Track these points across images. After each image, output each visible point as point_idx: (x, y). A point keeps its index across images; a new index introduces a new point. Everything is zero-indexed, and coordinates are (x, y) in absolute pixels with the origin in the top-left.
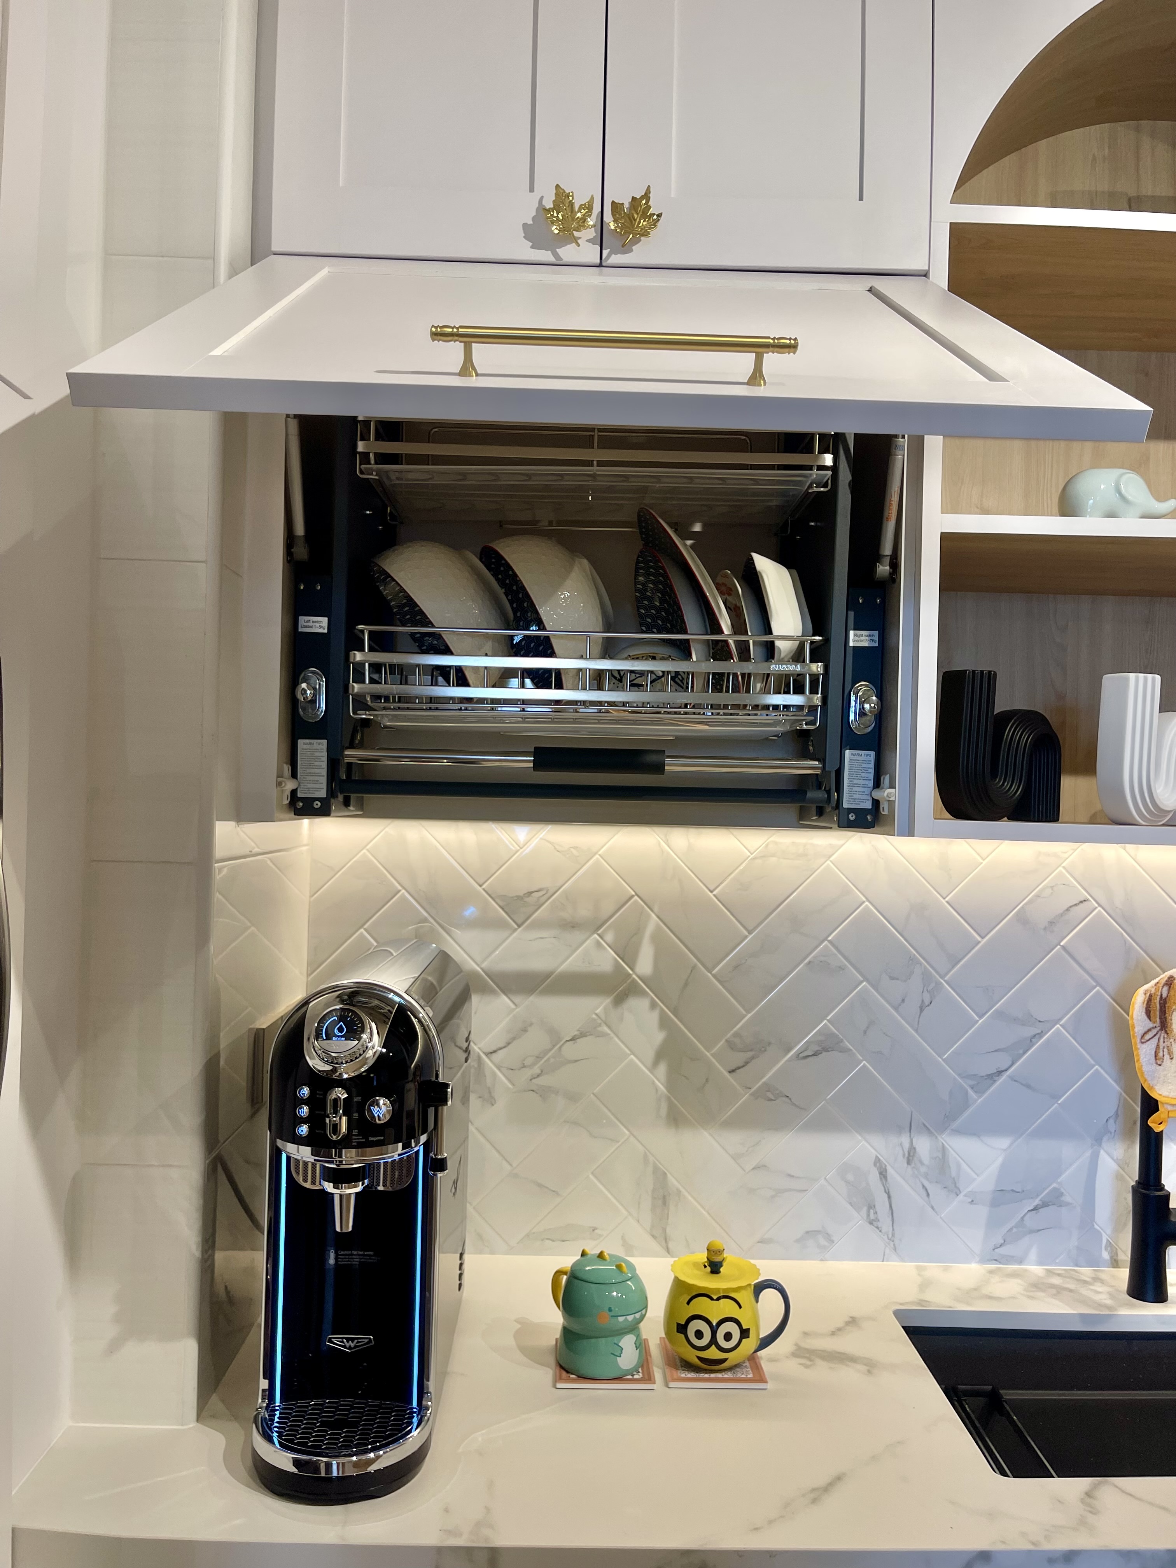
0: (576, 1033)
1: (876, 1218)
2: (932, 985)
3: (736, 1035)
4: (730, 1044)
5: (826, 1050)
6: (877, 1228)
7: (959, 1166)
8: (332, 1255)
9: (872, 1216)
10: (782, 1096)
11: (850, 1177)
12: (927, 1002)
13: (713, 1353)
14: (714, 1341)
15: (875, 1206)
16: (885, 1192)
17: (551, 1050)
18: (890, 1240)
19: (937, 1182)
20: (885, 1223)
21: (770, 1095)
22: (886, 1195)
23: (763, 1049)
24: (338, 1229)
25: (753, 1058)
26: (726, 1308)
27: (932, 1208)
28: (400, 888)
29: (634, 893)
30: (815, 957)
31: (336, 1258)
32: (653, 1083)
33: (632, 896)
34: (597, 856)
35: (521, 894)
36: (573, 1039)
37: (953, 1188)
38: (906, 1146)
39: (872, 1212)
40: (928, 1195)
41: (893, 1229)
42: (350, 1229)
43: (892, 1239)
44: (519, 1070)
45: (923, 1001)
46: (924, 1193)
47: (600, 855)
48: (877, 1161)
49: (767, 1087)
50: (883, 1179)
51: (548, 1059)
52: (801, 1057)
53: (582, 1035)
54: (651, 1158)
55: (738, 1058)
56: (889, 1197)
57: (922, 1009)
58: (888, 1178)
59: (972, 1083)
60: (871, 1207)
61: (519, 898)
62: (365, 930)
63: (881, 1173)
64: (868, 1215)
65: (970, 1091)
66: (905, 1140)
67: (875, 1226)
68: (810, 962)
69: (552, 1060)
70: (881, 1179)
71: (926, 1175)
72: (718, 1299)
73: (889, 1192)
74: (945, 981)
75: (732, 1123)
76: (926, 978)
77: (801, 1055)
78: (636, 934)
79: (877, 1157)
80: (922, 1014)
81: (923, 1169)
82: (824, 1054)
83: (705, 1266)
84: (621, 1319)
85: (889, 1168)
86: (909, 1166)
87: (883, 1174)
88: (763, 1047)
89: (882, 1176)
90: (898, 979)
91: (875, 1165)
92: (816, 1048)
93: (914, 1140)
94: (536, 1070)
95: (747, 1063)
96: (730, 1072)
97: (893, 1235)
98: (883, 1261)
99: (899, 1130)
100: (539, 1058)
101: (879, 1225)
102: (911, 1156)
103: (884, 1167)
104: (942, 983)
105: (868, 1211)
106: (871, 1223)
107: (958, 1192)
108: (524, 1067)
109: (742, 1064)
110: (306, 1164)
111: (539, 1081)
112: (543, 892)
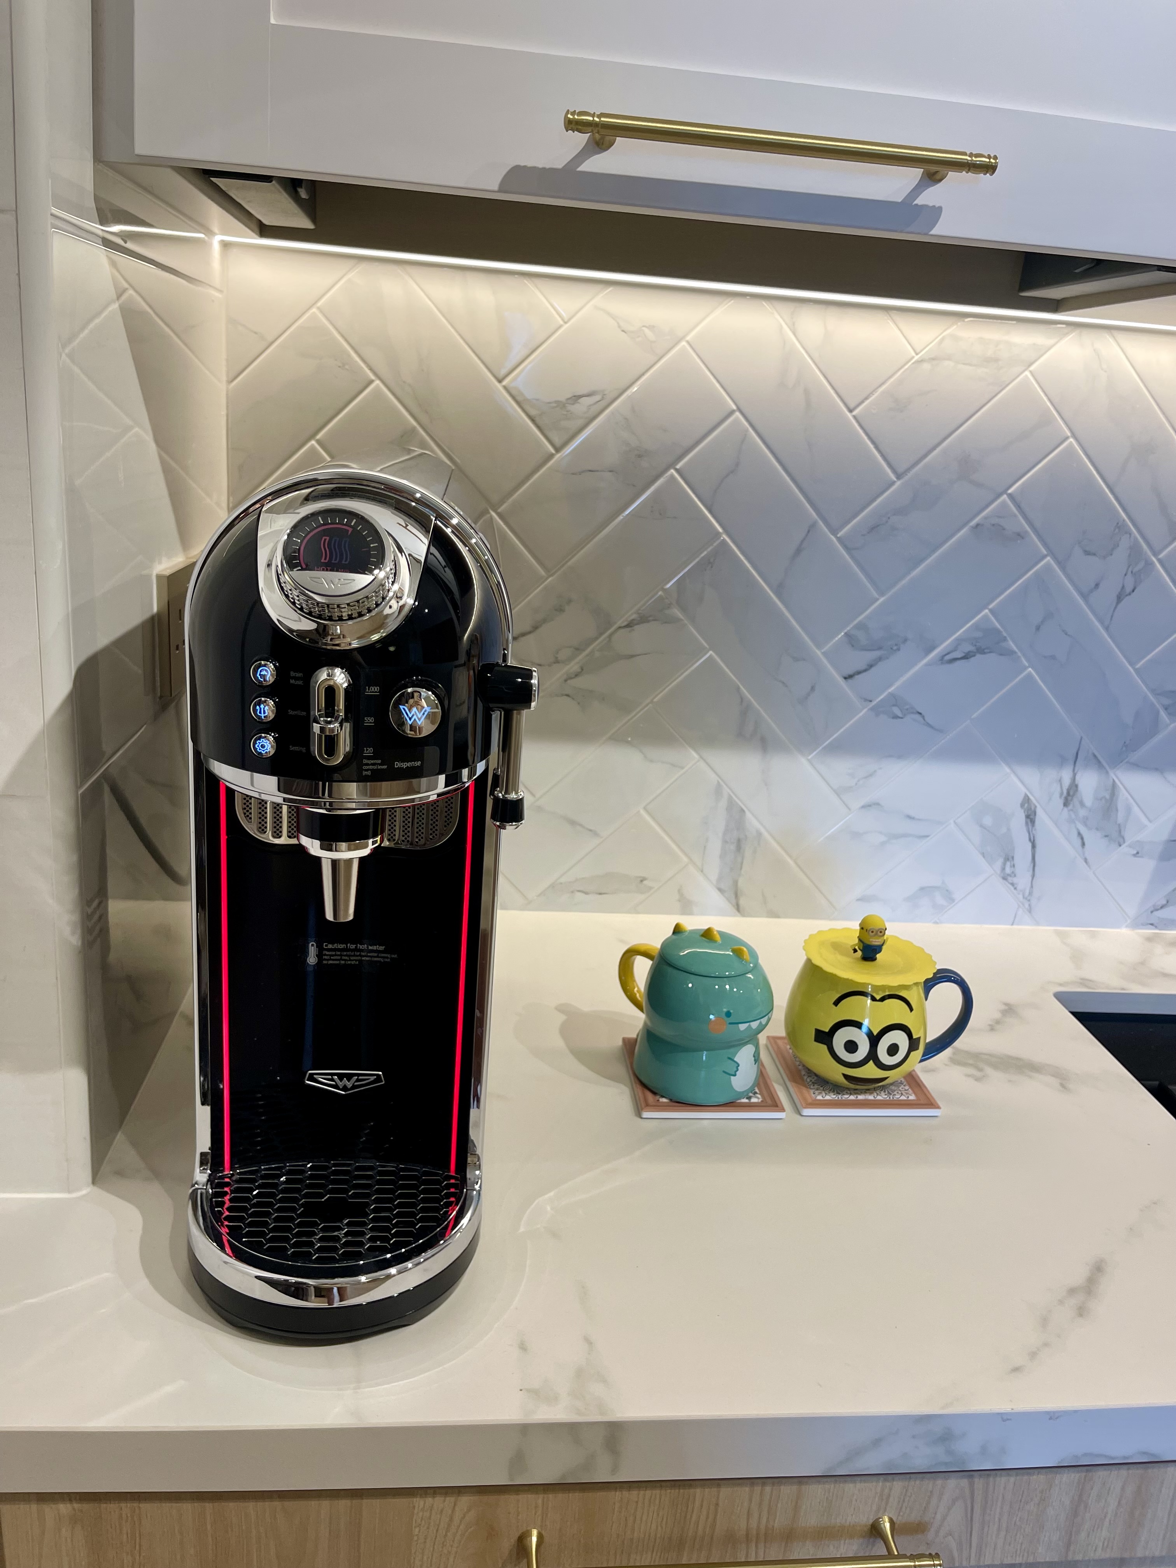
0: (634, 616)
1: (1013, 872)
2: (1141, 565)
3: (861, 626)
4: (850, 639)
5: (981, 651)
6: (1012, 884)
7: (1129, 810)
9: (1008, 870)
10: (913, 713)
11: (988, 821)
12: (1128, 589)
13: (870, 1071)
14: (872, 1056)
15: (1013, 858)
16: (1030, 840)
17: (597, 638)
18: (1026, 899)
19: (1097, 829)
20: (1023, 880)
21: (897, 711)
22: (1030, 844)
23: (895, 648)
24: (329, 916)
25: (880, 659)
26: (895, 1012)
27: (1086, 860)
28: (373, 377)
29: (734, 407)
30: (985, 518)
31: (320, 956)
32: (738, 689)
33: (732, 412)
34: (684, 343)
35: (562, 398)
36: (630, 625)
37: (1117, 837)
38: (1067, 782)
39: (1008, 864)
40: (1083, 844)
41: (1032, 887)
42: (351, 917)
43: (1028, 898)
44: (550, 665)
45: (1123, 587)
46: (1079, 842)
47: (688, 342)
48: (1026, 800)
49: (895, 700)
50: (1030, 824)
51: (592, 652)
52: (946, 660)
53: (643, 619)
54: (726, 791)
55: (859, 659)
56: (1034, 846)
57: (1119, 599)
58: (1037, 822)
59: (1167, 701)
60: (1009, 858)
61: (561, 405)
63: (1027, 817)
64: (1003, 869)
65: (1163, 714)
66: (1066, 776)
67: (1010, 881)
68: (978, 525)
69: (597, 654)
70: (1027, 823)
71: (1085, 821)
72: (883, 999)
73: (1034, 840)
74: (1160, 561)
75: (838, 748)
76: (1135, 552)
77: (947, 658)
78: (732, 472)
79: (1026, 795)
80: (1120, 605)
81: (1082, 813)
82: (978, 656)
83: (855, 951)
84: (742, 1027)
85: (1039, 811)
86: (1066, 809)
87: (1031, 818)
88: (896, 645)
89: (1029, 820)
90: (1094, 554)
91: (1022, 806)
92: (968, 647)
93: (1077, 778)
94: (573, 666)
95: (871, 666)
96: (845, 678)
97: (1030, 893)
98: (1012, 924)
99: (1062, 761)
100: (578, 650)
101: (1015, 880)
102: (1070, 796)
103: (1033, 809)
104: (1152, 564)
105: (1004, 864)
106: (1004, 878)
107: (1121, 840)
108: (557, 661)
109: (864, 667)
110: (262, 803)
111: (578, 682)
112: (597, 398)
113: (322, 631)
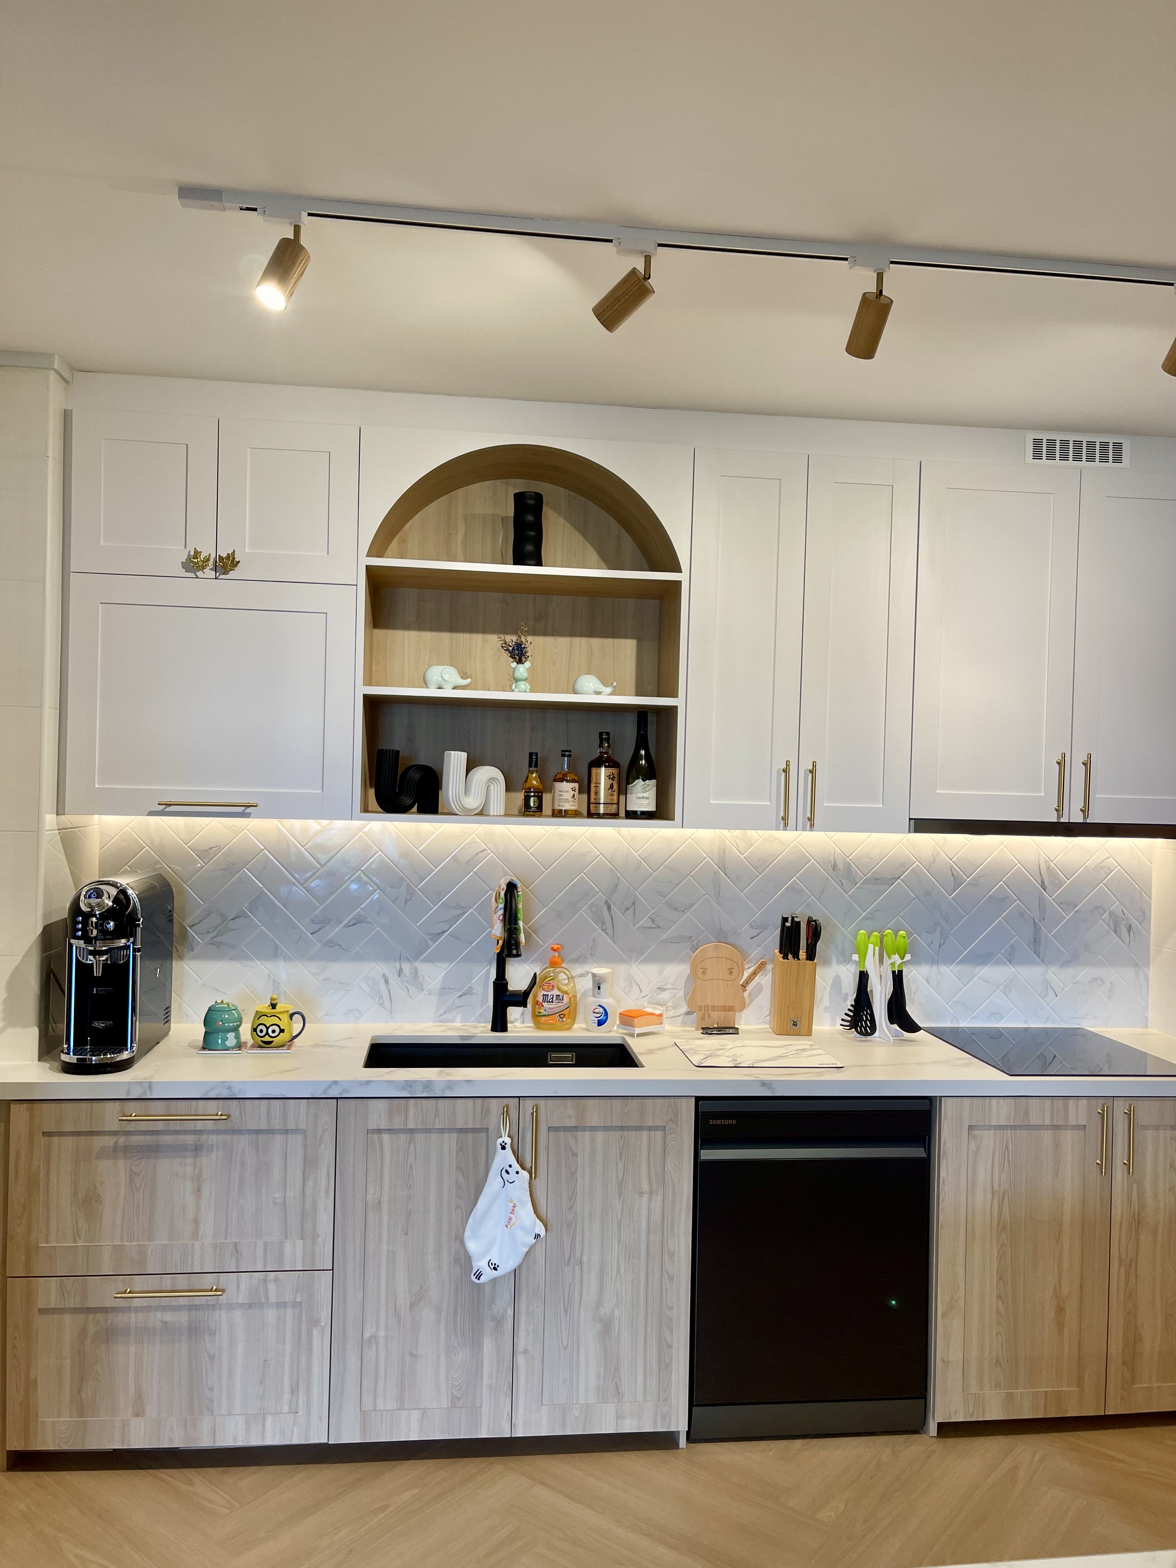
0: (235, 916)
1: (383, 1003)
2: (412, 891)
3: (315, 916)
4: (312, 921)
5: (359, 922)
6: (384, 1007)
7: (423, 977)
8: (95, 989)
9: (381, 1002)
10: (337, 945)
11: (370, 984)
12: (409, 899)
13: (267, 1039)
14: (267, 1033)
15: (382, 997)
16: (388, 990)
17: (222, 924)
18: (390, 1013)
19: (413, 985)
20: (387, 1004)
21: (331, 945)
22: (388, 992)
23: (328, 923)
24: (95, 975)
25: (323, 927)
26: (275, 1020)
27: (410, 997)
28: (145, 845)
29: (263, 848)
31: (97, 991)
32: (273, 939)
33: (263, 850)
34: (245, 830)
35: (207, 849)
36: (233, 919)
37: (421, 988)
38: (398, 968)
39: (381, 1000)
40: (408, 991)
41: (391, 1008)
42: (100, 975)
44: (206, 934)
46: (406, 990)
48: (384, 975)
49: (330, 941)
51: (221, 929)
52: (347, 926)
53: (237, 917)
54: (272, 976)
55: (316, 927)
56: (390, 992)
57: (406, 902)
58: (389, 982)
59: (430, 937)
60: (381, 997)
61: (207, 850)
62: (128, 866)
63: (385, 981)
65: (429, 941)
66: (397, 965)
69: (223, 929)
70: (385, 984)
71: (408, 982)
72: (270, 1017)
74: (418, 889)
75: (312, 959)
76: (408, 887)
77: (348, 925)
78: (264, 868)
79: (384, 973)
80: (406, 905)
81: (406, 979)
82: (358, 924)
83: (269, 1006)
84: (226, 1024)
85: (390, 979)
86: (400, 978)
87: (387, 981)
88: (329, 921)
90: (394, 888)
91: (383, 977)
92: (354, 922)
93: (402, 965)
94: (214, 934)
95: (320, 930)
96: (312, 934)
97: (391, 1011)
98: (386, 1023)
99: (395, 961)
100: (216, 928)
102: (400, 972)
103: (387, 978)
104: (416, 890)
105: (379, 1000)
106: (380, 1005)
107: (423, 989)
108: (208, 932)
109: (317, 930)
110: (80, 948)
111: (217, 939)
112: (218, 848)
113: (92, 910)
